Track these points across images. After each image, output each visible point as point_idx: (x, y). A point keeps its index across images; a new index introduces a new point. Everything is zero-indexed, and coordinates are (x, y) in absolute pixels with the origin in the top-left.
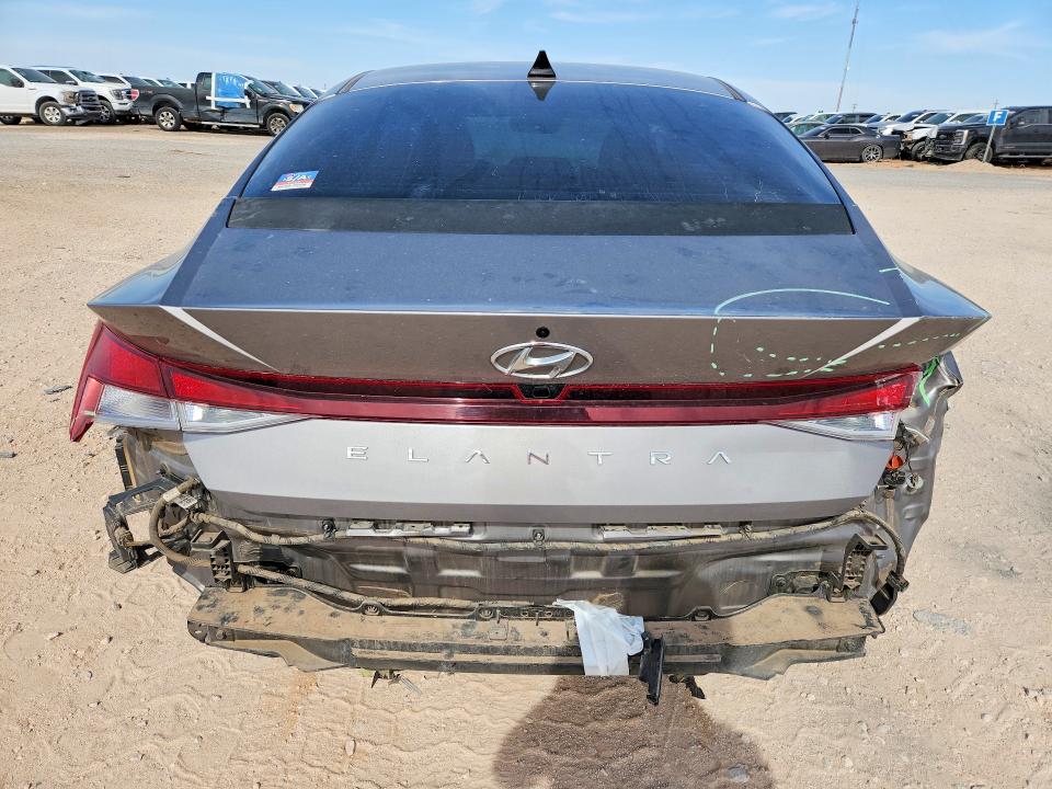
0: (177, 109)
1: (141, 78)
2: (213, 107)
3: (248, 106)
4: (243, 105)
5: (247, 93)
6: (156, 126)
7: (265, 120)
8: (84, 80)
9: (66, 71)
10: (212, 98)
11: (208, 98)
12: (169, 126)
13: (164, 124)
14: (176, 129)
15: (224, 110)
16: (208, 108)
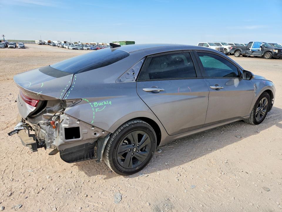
0: (240, 51)
1: (239, 44)
2: (250, 51)
3: (260, 50)
4: (259, 50)
5: (261, 47)
6: (234, 56)
7: (264, 54)
8: (223, 45)
9: (220, 43)
10: (251, 49)
11: (250, 48)
12: (237, 56)
13: (236, 55)
14: (239, 56)
15: (253, 51)
16: (249, 51)
